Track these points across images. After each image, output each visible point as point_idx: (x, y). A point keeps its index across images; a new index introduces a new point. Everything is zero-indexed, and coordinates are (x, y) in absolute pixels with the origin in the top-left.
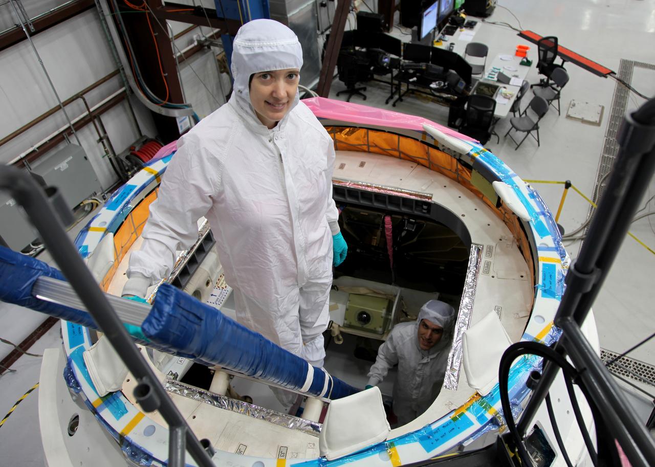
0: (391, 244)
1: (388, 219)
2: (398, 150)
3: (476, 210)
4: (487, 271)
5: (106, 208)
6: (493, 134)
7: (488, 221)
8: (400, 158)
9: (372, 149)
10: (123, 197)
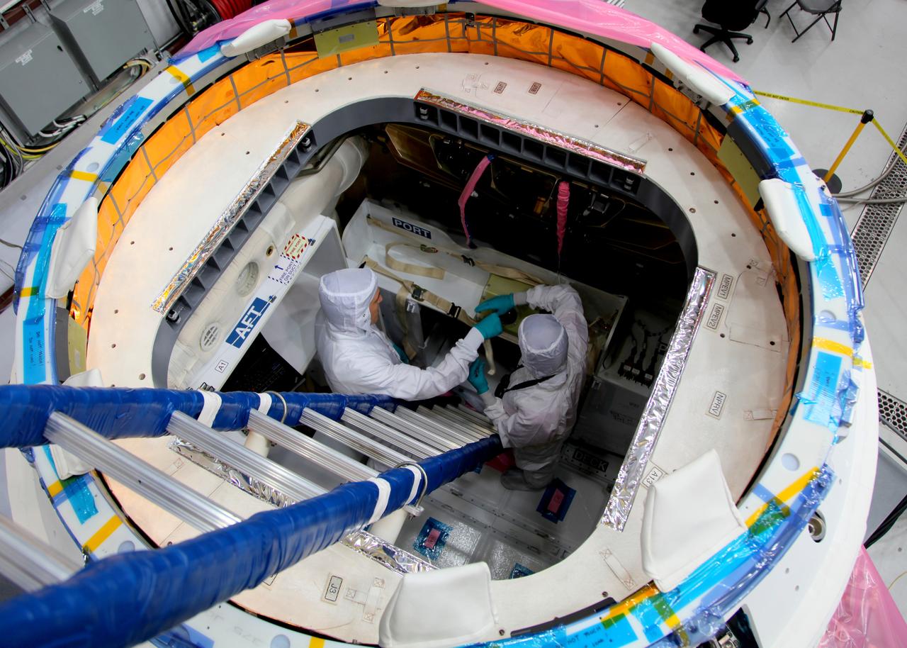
0: (563, 223)
1: (564, 187)
2: (600, 71)
3: (716, 202)
4: (714, 325)
5: (101, 137)
6: (762, 12)
7: (735, 228)
8: (601, 84)
9: (554, 62)
10: (128, 121)
